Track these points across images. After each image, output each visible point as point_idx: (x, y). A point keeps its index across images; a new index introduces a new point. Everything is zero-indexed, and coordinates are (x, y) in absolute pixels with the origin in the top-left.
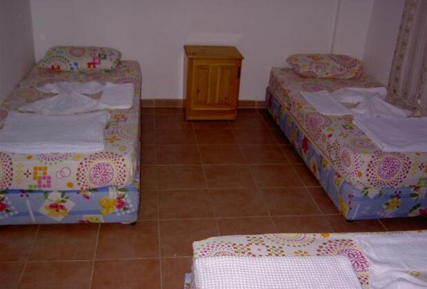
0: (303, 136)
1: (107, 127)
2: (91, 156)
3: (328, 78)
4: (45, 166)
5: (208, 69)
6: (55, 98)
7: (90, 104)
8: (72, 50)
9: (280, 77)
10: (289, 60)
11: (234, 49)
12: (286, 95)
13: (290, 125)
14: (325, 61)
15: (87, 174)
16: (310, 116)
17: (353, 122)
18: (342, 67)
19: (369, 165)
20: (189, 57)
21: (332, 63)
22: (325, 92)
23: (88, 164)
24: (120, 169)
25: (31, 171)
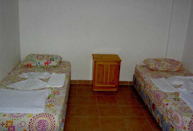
0: (152, 102)
1: (49, 98)
2: (37, 115)
3: (165, 71)
4: (12, 120)
5: (104, 66)
6: (26, 80)
7: (42, 84)
8: (38, 56)
9: (140, 70)
10: (145, 61)
11: (117, 56)
12: (143, 80)
13: (145, 96)
14: (163, 62)
15: (34, 126)
16: (156, 93)
17: (179, 96)
18: (172, 65)
19: (190, 123)
20: (94, 60)
21: (166, 63)
22: (163, 79)
23: (35, 120)
24: (52, 123)
25: (5, 123)
